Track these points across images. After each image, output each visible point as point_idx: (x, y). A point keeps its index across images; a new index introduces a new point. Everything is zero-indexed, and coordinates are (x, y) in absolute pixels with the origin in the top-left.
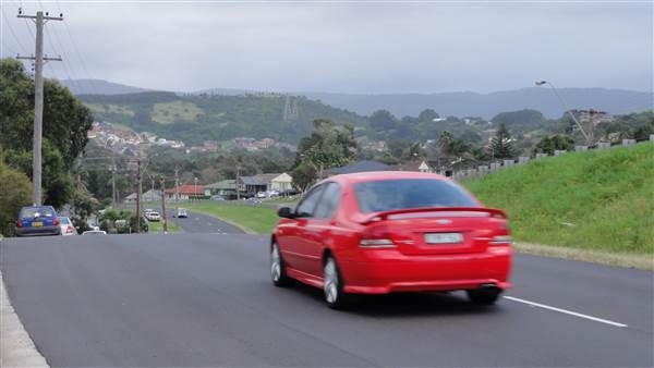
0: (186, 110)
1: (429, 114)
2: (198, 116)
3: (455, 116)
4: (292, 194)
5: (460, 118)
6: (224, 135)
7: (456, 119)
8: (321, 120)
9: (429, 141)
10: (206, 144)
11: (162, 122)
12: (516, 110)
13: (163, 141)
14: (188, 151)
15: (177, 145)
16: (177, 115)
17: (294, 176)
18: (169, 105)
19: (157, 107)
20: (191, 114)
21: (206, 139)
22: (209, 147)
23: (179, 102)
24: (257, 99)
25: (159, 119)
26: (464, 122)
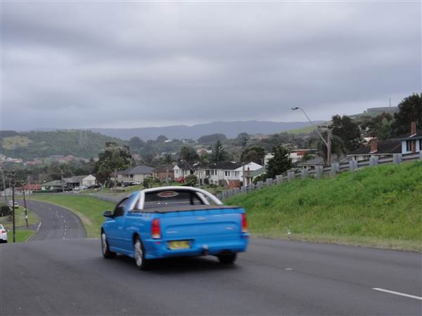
0: (22, 141)
1: (162, 138)
2: (29, 144)
3: (177, 138)
4: (96, 187)
5: (180, 139)
6: (45, 155)
7: (177, 141)
8: (110, 143)
9: (163, 153)
10: (35, 159)
11: (9, 148)
12: (211, 134)
13: (10, 159)
14: (25, 164)
15: (18, 161)
16: (17, 144)
17: (97, 177)
18: (12, 138)
19: (6, 139)
20: (25, 143)
21: (35, 157)
22: (37, 162)
23: (18, 136)
24: (63, 133)
25: (7, 146)
26: (182, 142)
